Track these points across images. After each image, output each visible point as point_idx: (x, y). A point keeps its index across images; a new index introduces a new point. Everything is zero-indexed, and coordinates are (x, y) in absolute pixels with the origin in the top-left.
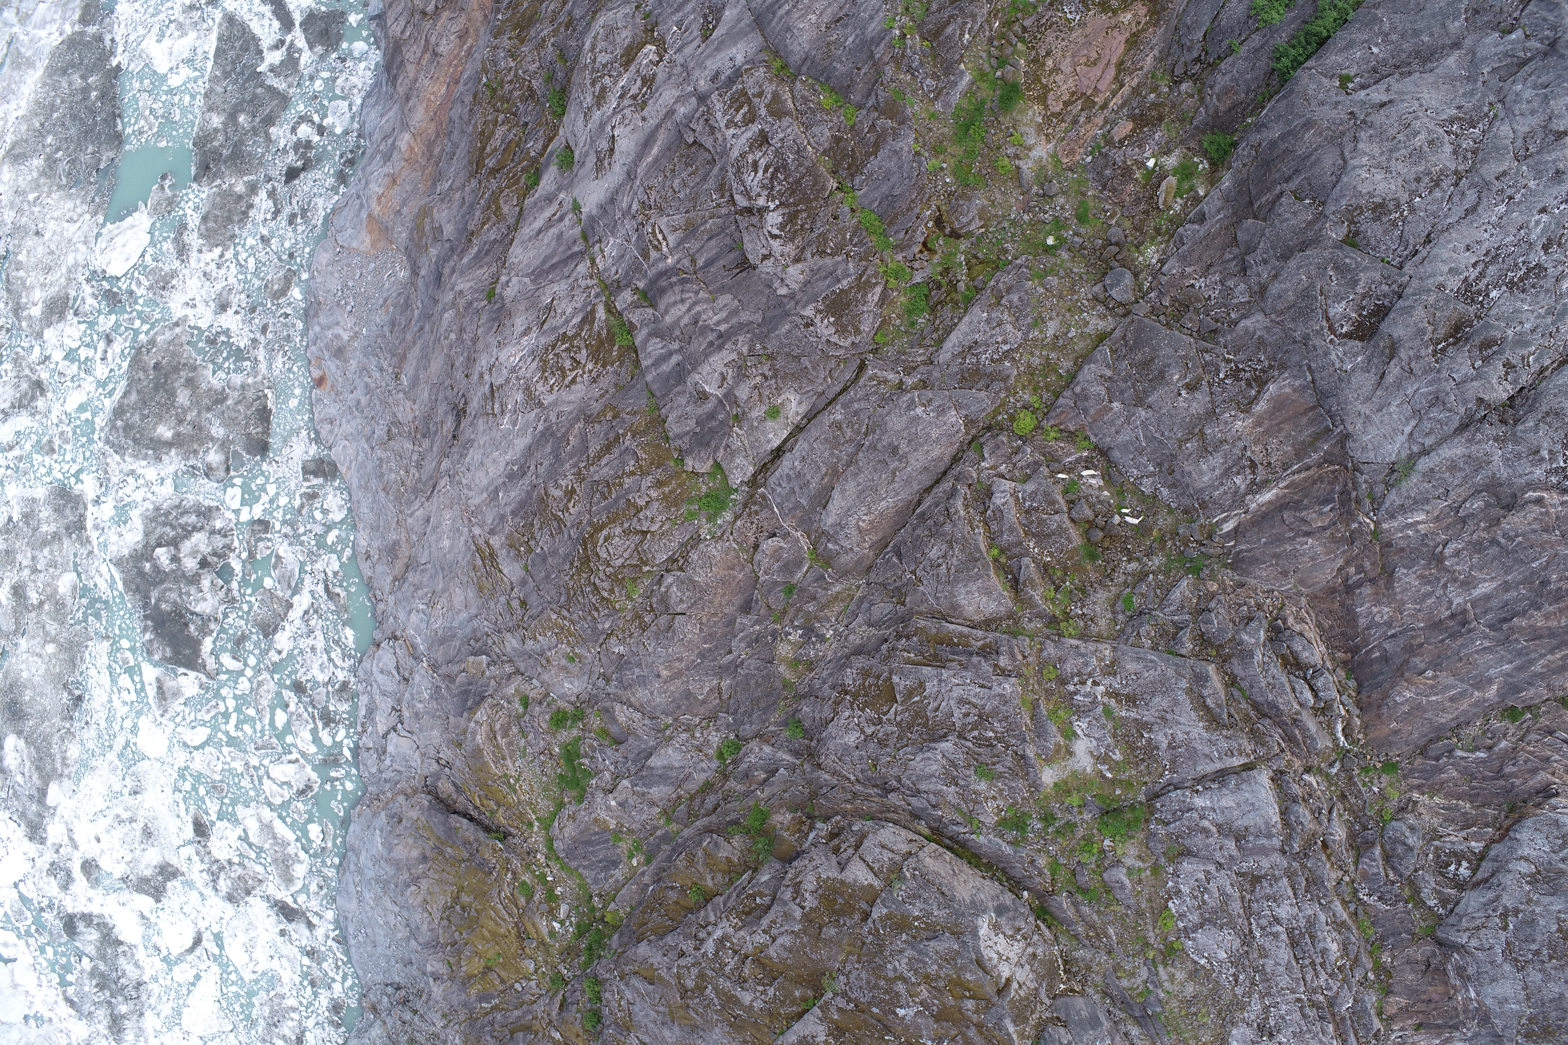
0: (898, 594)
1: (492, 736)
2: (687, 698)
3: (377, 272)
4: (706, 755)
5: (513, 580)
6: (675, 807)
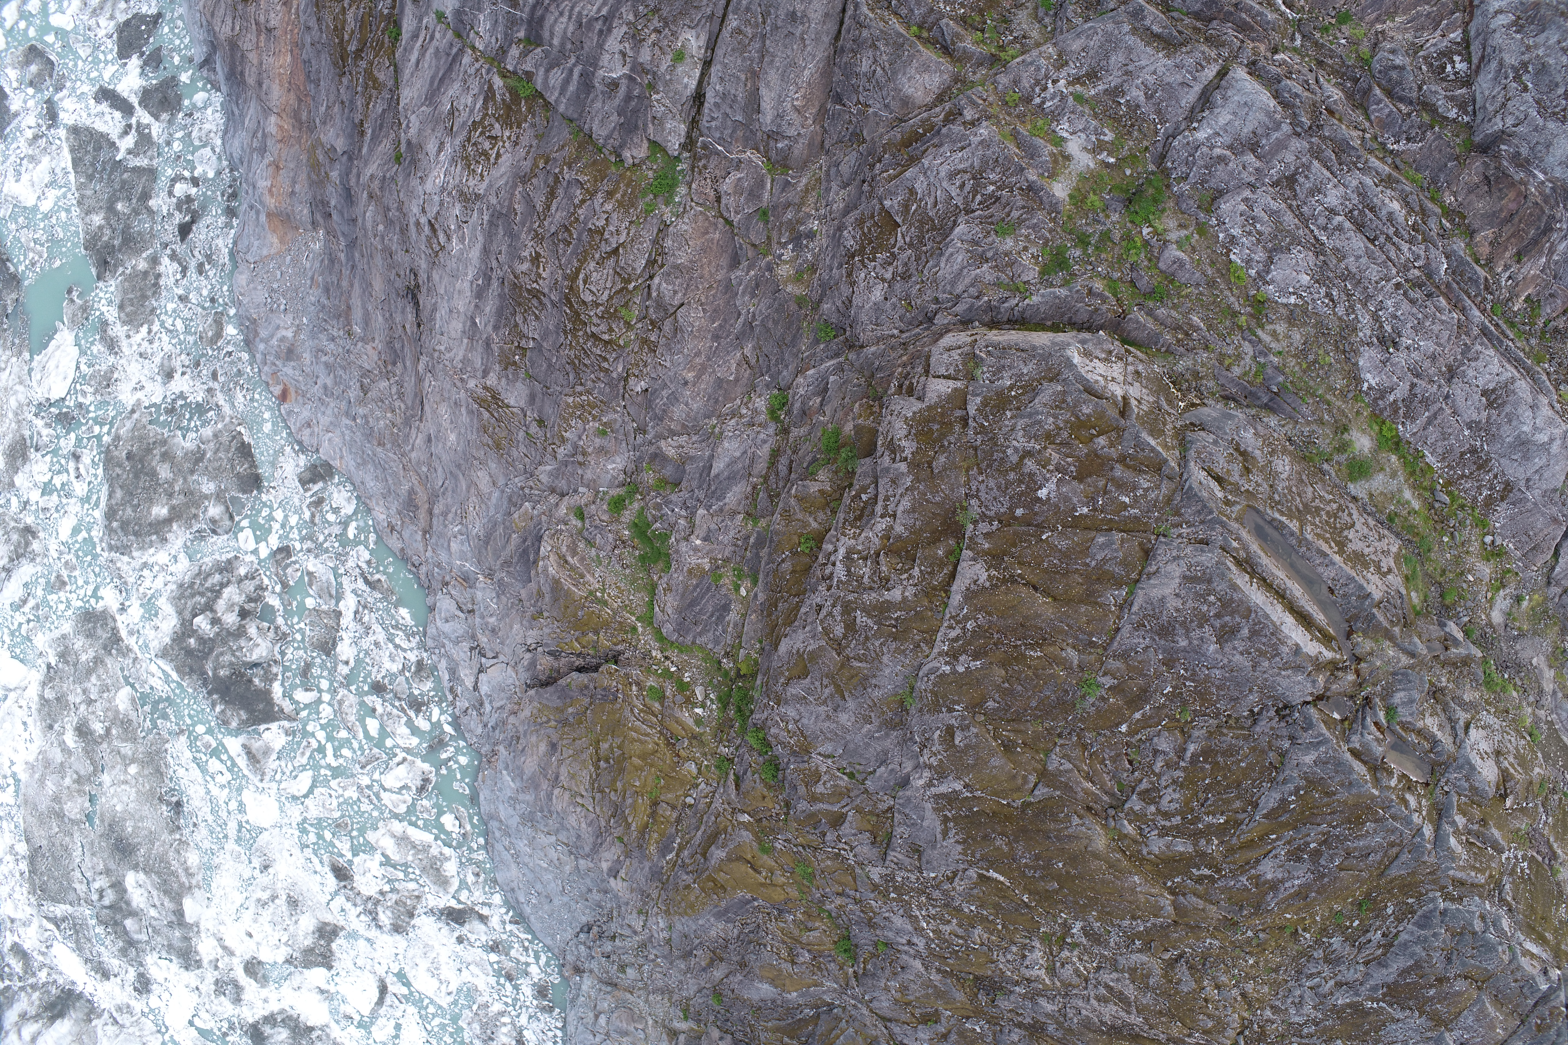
0: (857, 137)
1: (563, 561)
2: (720, 387)
4: (760, 425)
5: (522, 404)
6: (755, 500)
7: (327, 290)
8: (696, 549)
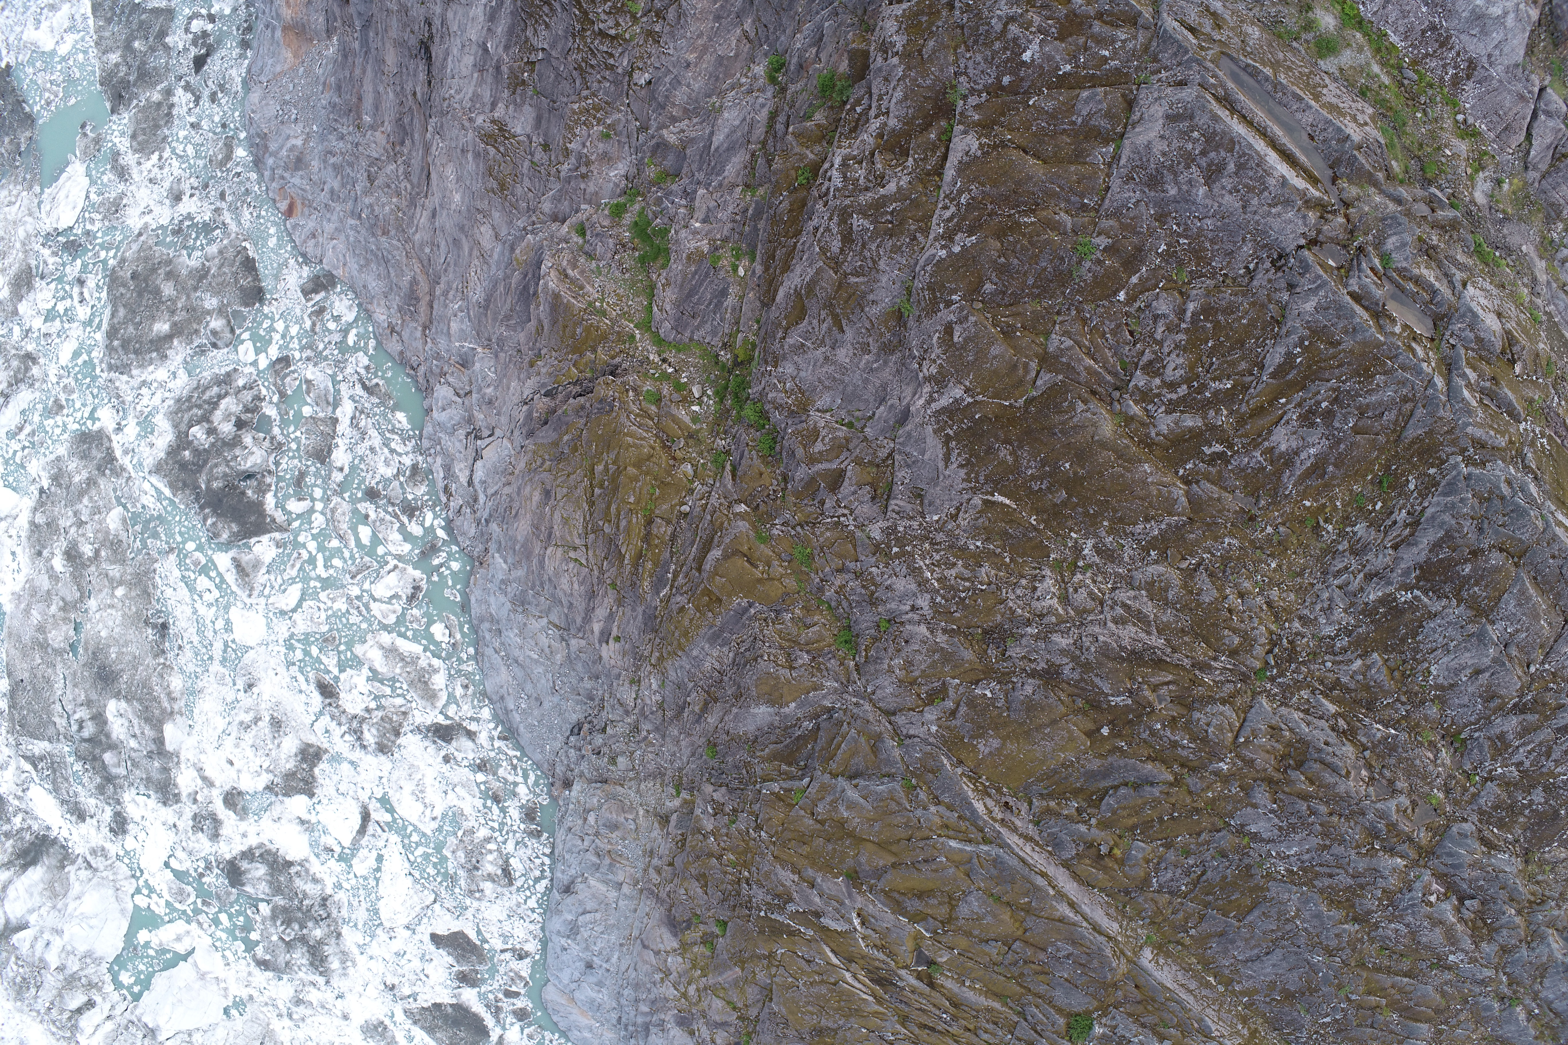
1: (563, 275)
2: (721, 65)
3: (308, 72)
4: (758, 90)
5: (528, 130)
6: (753, 168)
7: (339, 88)
8: (695, 232)
